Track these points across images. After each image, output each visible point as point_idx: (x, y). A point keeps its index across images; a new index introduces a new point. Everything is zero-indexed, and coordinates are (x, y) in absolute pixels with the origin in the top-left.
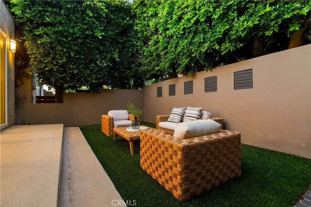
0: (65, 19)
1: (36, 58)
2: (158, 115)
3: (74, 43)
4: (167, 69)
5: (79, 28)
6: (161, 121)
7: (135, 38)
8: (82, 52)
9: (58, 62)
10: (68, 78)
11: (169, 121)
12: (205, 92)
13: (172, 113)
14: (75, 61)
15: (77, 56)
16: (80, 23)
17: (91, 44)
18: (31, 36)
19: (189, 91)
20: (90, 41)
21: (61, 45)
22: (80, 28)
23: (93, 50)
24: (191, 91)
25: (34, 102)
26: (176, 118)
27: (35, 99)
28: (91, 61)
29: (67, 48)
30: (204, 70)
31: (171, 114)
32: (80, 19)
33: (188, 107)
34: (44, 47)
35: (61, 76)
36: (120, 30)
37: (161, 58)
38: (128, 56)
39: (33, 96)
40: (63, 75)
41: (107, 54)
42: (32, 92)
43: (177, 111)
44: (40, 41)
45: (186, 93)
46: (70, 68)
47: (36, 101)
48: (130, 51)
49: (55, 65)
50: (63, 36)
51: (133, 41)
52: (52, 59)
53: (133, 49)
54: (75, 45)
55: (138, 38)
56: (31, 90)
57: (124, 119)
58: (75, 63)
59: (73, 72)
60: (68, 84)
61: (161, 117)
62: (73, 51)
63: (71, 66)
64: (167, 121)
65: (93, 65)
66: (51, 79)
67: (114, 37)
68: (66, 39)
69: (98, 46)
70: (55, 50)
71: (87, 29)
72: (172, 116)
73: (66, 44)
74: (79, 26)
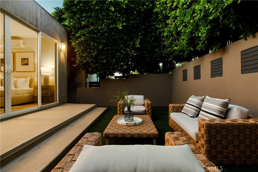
0: (96, 19)
1: (79, 54)
2: (172, 103)
3: (103, 37)
4: (187, 47)
5: (105, 24)
6: (174, 112)
7: (157, 21)
8: (110, 44)
9: (92, 55)
10: (99, 67)
11: (183, 113)
12: (242, 73)
13: (187, 102)
14: (104, 52)
15: (105, 48)
16: (106, 19)
17: (116, 36)
18: (75, 39)
19: (217, 73)
20: (115, 33)
21: (93, 41)
22: (107, 23)
23: (118, 41)
24: (219, 72)
25: (88, 86)
26: (190, 111)
27: (88, 84)
28: (117, 51)
29: (97, 43)
30: (241, 39)
31: (186, 104)
32: (106, 16)
33: (207, 97)
34: (83, 45)
35: (94, 66)
36: (142, 17)
37: (181, 36)
38: (152, 40)
39: (87, 82)
40: (96, 65)
41: (130, 42)
42: (86, 79)
43: (194, 100)
44: (78, 41)
45: (213, 76)
46: (101, 59)
47: (89, 85)
48: (153, 36)
49: (90, 58)
50: (94, 33)
51: (155, 25)
52: (88, 53)
53: (156, 33)
54: (103, 39)
55: (160, 20)
56: (85, 78)
57: (139, 104)
58: (104, 54)
59: (103, 61)
60: (99, 72)
61: (174, 106)
62: (101, 44)
63: (101, 57)
64: (181, 112)
65: (118, 54)
66: (89, 69)
67: (136, 25)
68: (97, 35)
69: (122, 36)
70: (90, 46)
71: (112, 23)
72: (187, 106)
73: (97, 39)
74: (106, 22)
